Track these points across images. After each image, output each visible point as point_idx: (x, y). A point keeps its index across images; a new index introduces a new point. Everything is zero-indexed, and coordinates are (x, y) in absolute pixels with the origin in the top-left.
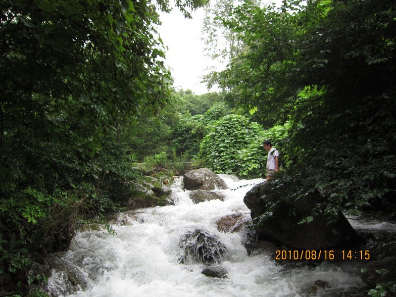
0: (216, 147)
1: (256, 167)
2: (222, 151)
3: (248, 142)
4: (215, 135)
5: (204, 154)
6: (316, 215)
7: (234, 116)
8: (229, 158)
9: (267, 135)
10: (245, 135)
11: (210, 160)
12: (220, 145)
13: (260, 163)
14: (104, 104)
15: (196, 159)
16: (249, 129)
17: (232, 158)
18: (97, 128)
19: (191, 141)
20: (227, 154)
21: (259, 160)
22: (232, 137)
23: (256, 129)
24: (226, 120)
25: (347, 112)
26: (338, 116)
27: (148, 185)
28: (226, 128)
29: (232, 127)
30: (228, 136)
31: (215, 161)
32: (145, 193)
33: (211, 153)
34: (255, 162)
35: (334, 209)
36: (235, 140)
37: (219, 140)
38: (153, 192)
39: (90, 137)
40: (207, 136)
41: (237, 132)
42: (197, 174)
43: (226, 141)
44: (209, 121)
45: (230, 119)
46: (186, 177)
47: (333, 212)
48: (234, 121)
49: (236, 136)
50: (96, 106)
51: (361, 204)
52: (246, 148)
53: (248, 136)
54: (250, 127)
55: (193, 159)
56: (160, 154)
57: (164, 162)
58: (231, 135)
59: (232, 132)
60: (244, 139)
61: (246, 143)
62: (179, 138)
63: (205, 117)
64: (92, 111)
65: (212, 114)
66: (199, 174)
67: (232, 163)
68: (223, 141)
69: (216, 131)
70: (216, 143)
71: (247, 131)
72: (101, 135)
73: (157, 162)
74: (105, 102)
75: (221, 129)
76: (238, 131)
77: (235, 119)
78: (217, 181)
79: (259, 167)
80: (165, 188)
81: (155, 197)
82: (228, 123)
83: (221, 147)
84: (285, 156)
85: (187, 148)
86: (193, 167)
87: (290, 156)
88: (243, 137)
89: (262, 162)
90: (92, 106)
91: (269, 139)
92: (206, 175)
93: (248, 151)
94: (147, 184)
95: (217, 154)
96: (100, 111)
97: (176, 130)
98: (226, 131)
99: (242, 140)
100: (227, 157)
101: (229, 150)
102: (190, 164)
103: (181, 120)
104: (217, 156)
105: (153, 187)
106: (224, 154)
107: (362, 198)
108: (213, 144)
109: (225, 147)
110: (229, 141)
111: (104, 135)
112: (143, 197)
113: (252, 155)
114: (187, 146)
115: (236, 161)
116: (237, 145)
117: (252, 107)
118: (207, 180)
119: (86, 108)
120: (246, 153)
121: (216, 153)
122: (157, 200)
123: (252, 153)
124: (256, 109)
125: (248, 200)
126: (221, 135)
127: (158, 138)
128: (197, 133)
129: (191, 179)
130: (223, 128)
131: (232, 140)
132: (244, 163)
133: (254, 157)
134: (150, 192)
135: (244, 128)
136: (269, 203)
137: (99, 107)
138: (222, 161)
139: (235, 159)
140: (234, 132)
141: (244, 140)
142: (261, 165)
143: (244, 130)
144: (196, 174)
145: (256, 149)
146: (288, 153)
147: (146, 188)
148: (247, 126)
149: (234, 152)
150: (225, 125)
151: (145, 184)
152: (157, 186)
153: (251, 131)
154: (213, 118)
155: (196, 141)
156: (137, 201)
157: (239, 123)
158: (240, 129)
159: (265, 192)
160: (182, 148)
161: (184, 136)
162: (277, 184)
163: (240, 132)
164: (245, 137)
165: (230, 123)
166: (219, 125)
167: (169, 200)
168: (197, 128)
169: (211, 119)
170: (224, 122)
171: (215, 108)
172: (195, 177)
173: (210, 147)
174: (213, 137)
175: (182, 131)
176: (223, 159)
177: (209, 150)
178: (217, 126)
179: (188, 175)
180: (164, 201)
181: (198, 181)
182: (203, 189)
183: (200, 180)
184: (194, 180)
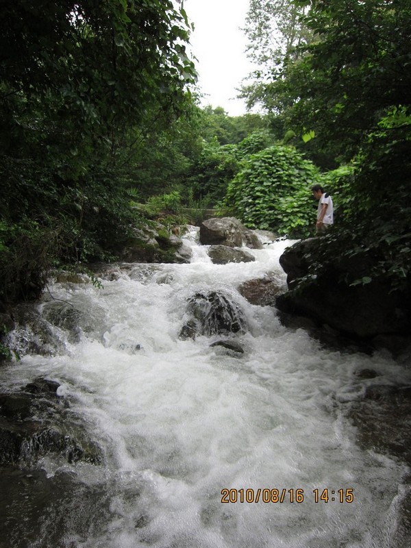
0: (250, 191)
1: (303, 224)
2: (258, 197)
3: (296, 187)
5: (233, 199)
6: (377, 275)
7: (281, 149)
8: (266, 208)
9: (324, 180)
10: (293, 178)
11: (240, 208)
12: (256, 189)
13: (309, 219)
14: (96, 104)
15: (220, 206)
16: (300, 169)
17: (271, 208)
18: (83, 137)
19: (217, 181)
20: (265, 202)
21: (308, 215)
22: (274, 178)
23: (309, 170)
24: (268, 154)
27: (150, 232)
28: (267, 164)
29: (276, 164)
30: (268, 176)
31: (247, 209)
32: (146, 242)
33: (242, 199)
34: (303, 217)
35: (402, 269)
36: (278, 183)
37: (256, 180)
38: (156, 242)
39: (74, 149)
40: (239, 174)
41: (282, 172)
42: (221, 224)
43: (265, 184)
44: (245, 154)
45: (274, 153)
46: (204, 226)
48: (280, 156)
49: (279, 177)
50: (83, 103)
52: (292, 195)
53: (297, 180)
54: (302, 167)
55: (217, 206)
56: (172, 195)
57: (176, 206)
58: (273, 175)
59: (275, 171)
60: (290, 182)
61: (293, 189)
62: (200, 175)
63: (240, 148)
64: (78, 112)
65: (250, 145)
66: (222, 224)
67: (270, 214)
68: (261, 183)
69: (253, 168)
70: (251, 186)
71: (296, 172)
72: (89, 149)
73: (167, 205)
74: (97, 100)
75: (260, 166)
76: (283, 170)
77: (282, 154)
78: (247, 237)
79: (307, 224)
80: (173, 239)
81: (159, 250)
82: (271, 158)
83: (258, 191)
84: (345, 211)
85: (209, 190)
86: (216, 216)
87: (352, 211)
88: (289, 179)
89: (311, 217)
90: (78, 103)
91: (326, 185)
92: (232, 226)
93: (294, 200)
95: (250, 201)
96: (90, 111)
97: (197, 164)
98: (267, 169)
99: (287, 184)
100: (264, 205)
101: (267, 197)
102: (211, 212)
103: (205, 149)
104: (251, 204)
105: (158, 235)
106: (261, 202)
108: (247, 186)
109: (262, 192)
110: (270, 184)
111: (93, 149)
112: (143, 247)
113: (300, 206)
114: (209, 187)
115: (276, 212)
116: (280, 190)
117: (308, 131)
118: (233, 234)
119: (70, 107)
120: (292, 202)
121: (249, 198)
122: (161, 254)
123: (299, 203)
124: (312, 134)
125: (285, 260)
126: (259, 175)
127: (170, 173)
128: (226, 170)
129: (210, 230)
130: (263, 164)
131: (273, 183)
132: (287, 216)
133: (301, 209)
134: (153, 242)
135: (293, 167)
136: (314, 264)
137: (88, 105)
138: (256, 211)
139: (276, 210)
140: (278, 171)
141: (291, 185)
142: (310, 221)
143: (293, 171)
144: (219, 224)
145: (306, 199)
146: (351, 208)
147: (147, 236)
148: (297, 165)
149: (275, 199)
150: (267, 160)
151: (147, 231)
152: (163, 234)
153: (303, 173)
154: (251, 151)
155: (222, 182)
156: (134, 252)
157: (287, 159)
158: (287, 168)
159: (311, 250)
160: (203, 190)
161: (207, 172)
162: (327, 239)
163: (287, 173)
164: (293, 180)
165: (274, 158)
166: (257, 160)
167: (178, 256)
168: (226, 163)
169: (247, 152)
170: (265, 156)
171: (254, 137)
172: (216, 227)
173: (242, 190)
174: (247, 176)
175: (204, 165)
176: (257, 209)
177: (240, 194)
178: (255, 161)
179: (207, 223)
180: (171, 255)
181: (220, 233)
182: (225, 244)
183: (222, 232)
184: (214, 231)
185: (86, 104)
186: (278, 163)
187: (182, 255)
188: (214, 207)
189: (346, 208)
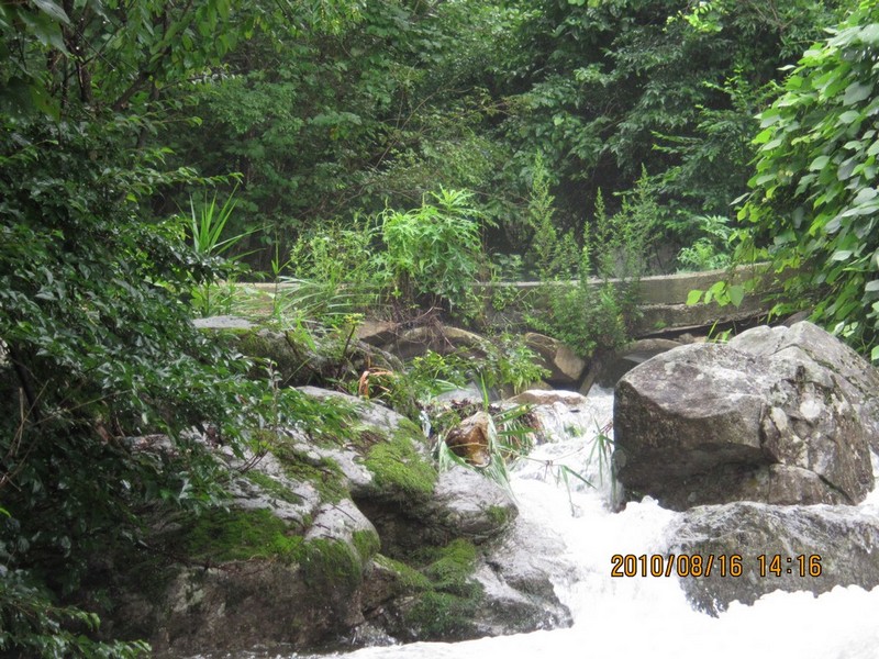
5: (792, 203)
11: (841, 256)
15: (719, 246)
19: (687, 101)
27: (321, 464)
32: (303, 526)
33: (846, 199)
38: (362, 522)
40: (813, 55)
55: (702, 250)
56: (428, 212)
57: (458, 274)
62: (585, 74)
73: (403, 274)
80: (461, 487)
81: (381, 563)
85: (647, 155)
86: (699, 311)
92: (799, 380)
94: (313, 455)
97: (558, 10)
102: (674, 292)
105: (366, 477)
112: (283, 558)
114: (644, 136)
118: (812, 425)
122: (395, 589)
127: (409, 76)
129: (675, 416)
134: (343, 520)
144: (722, 373)
147: (306, 489)
151: (304, 459)
152: (400, 471)
155: (720, 101)
156: (234, 595)
160: (608, 157)
161: (622, 54)
167: (496, 588)
172: (709, 398)
173: (839, 149)
177: (833, 169)
179: (652, 379)
180: (452, 590)
181: (735, 431)
182: (776, 496)
183: (749, 422)
184: (701, 423)
187: (522, 585)
188: (686, 254)
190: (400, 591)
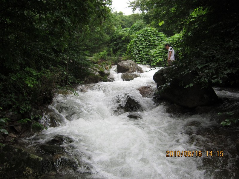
0: (137, 48)
1: (161, 60)
2: (141, 50)
3: (157, 45)
4: (137, 41)
5: (130, 52)
6: (195, 82)
7: (149, 28)
8: (145, 55)
9: (169, 41)
10: (155, 41)
11: (133, 56)
12: (140, 47)
13: (164, 58)
14: (69, 17)
15: (124, 55)
17: (147, 55)
18: (65, 32)
19: (122, 45)
20: (144, 52)
21: (163, 56)
23: (162, 37)
24: (144, 31)
25: (220, 23)
26: (214, 26)
27: (96, 69)
28: (144, 36)
29: (147, 35)
30: (145, 41)
31: (137, 56)
32: (95, 74)
33: (134, 51)
34: (161, 57)
35: (206, 79)
36: (149, 43)
37: (139, 43)
38: (99, 74)
39: (62, 38)
40: (132, 41)
41: (150, 39)
42: (126, 63)
43: (143, 44)
44: (133, 32)
45: (146, 30)
46: (119, 65)
47: (205, 81)
48: (149, 32)
49: (149, 41)
50: (64, 18)
51: (222, 76)
52: (156, 48)
53: (157, 41)
54: (159, 35)
55: (123, 56)
56: (103, 52)
57: (105, 57)
58: (147, 40)
59: (147, 38)
60: (154, 43)
61: (156, 45)
62: (115, 42)
63: (131, 29)
64: (62, 21)
65: (135, 27)
66: (127, 63)
67: (147, 57)
68: (142, 44)
69: (138, 38)
71: (157, 38)
72: (68, 37)
73: (101, 57)
74: (69, 16)
75: (141, 37)
76: (151, 38)
77: (150, 30)
78: (137, 68)
79: (163, 60)
80: (106, 71)
81: (100, 77)
82: (145, 33)
83: (140, 48)
84: (179, 54)
85: (119, 48)
86: (123, 59)
87: (182, 53)
88: (154, 41)
89: (165, 57)
90: (62, 18)
91: (170, 43)
92: (131, 64)
93: (156, 50)
94: (95, 69)
95: (138, 52)
96: (67, 21)
97: (113, 38)
98: (144, 38)
99: (153, 44)
100: (144, 54)
101: (145, 50)
102: (121, 58)
103: (116, 31)
104: (138, 53)
105: (99, 70)
106: (142, 52)
107: (223, 73)
108: (136, 46)
109: (142, 48)
110: (145, 44)
111: (70, 37)
112: (93, 76)
113: (159, 53)
114: (119, 47)
115: (149, 56)
116: (150, 47)
117: (161, 21)
118: (131, 67)
119: (58, 20)
120: (156, 51)
121: (137, 51)
123: (159, 51)
124: (163, 22)
125: (155, 78)
126: (140, 41)
127: (102, 42)
128: (126, 39)
130: (142, 36)
131: (147, 43)
132: (154, 58)
133: (160, 54)
134: (97, 74)
135: (155, 36)
136: (168, 79)
137: (66, 18)
138: (140, 56)
139: (149, 55)
140: (148, 38)
141: (155, 44)
142: (164, 59)
143: (155, 38)
144: (125, 63)
145: (162, 49)
146: (181, 52)
147: (95, 71)
148: (157, 35)
149: (148, 51)
150: (143, 34)
151: (94, 69)
152: (101, 70)
153: (159, 38)
154: (136, 30)
155: (125, 45)
156: (89, 79)
157: (152, 33)
158: (152, 36)
159: (166, 73)
160: (116, 49)
161: (118, 41)
162: (173, 68)
163: (153, 39)
164: (155, 42)
165: (146, 33)
166: (140, 34)
167: (109, 79)
168: (126, 36)
169: (134, 31)
170: (143, 32)
171: (137, 24)
172: (124, 65)
173: (133, 48)
174: (135, 41)
175: (116, 38)
176: (141, 55)
177: (133, 49)
178: (138, 35)
179: (120, 64)
180: (105, 79)
181: (126, 68)
182: (129, 72)
183: (127, 67)
184: (123, 67)
185: (65, 18)
186: (148, 35)
187: (110, 78)
188: (122, 56)
189: (179, 52)
190: (102, 79)
